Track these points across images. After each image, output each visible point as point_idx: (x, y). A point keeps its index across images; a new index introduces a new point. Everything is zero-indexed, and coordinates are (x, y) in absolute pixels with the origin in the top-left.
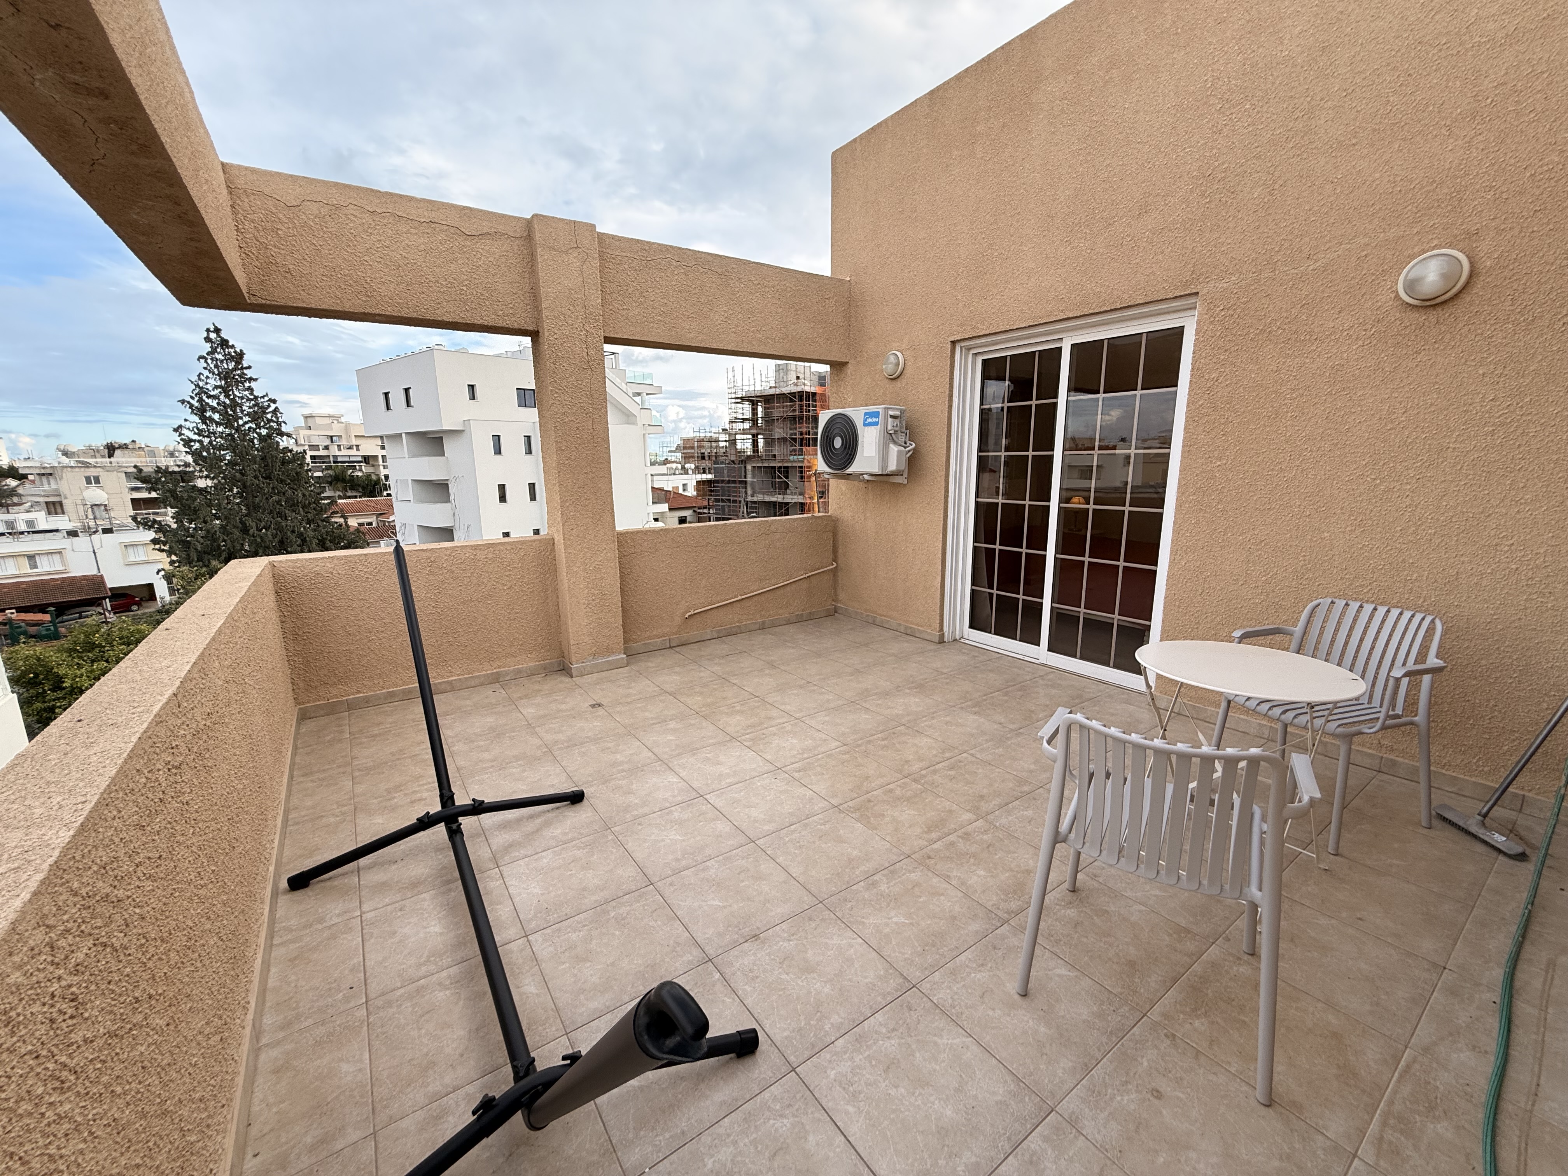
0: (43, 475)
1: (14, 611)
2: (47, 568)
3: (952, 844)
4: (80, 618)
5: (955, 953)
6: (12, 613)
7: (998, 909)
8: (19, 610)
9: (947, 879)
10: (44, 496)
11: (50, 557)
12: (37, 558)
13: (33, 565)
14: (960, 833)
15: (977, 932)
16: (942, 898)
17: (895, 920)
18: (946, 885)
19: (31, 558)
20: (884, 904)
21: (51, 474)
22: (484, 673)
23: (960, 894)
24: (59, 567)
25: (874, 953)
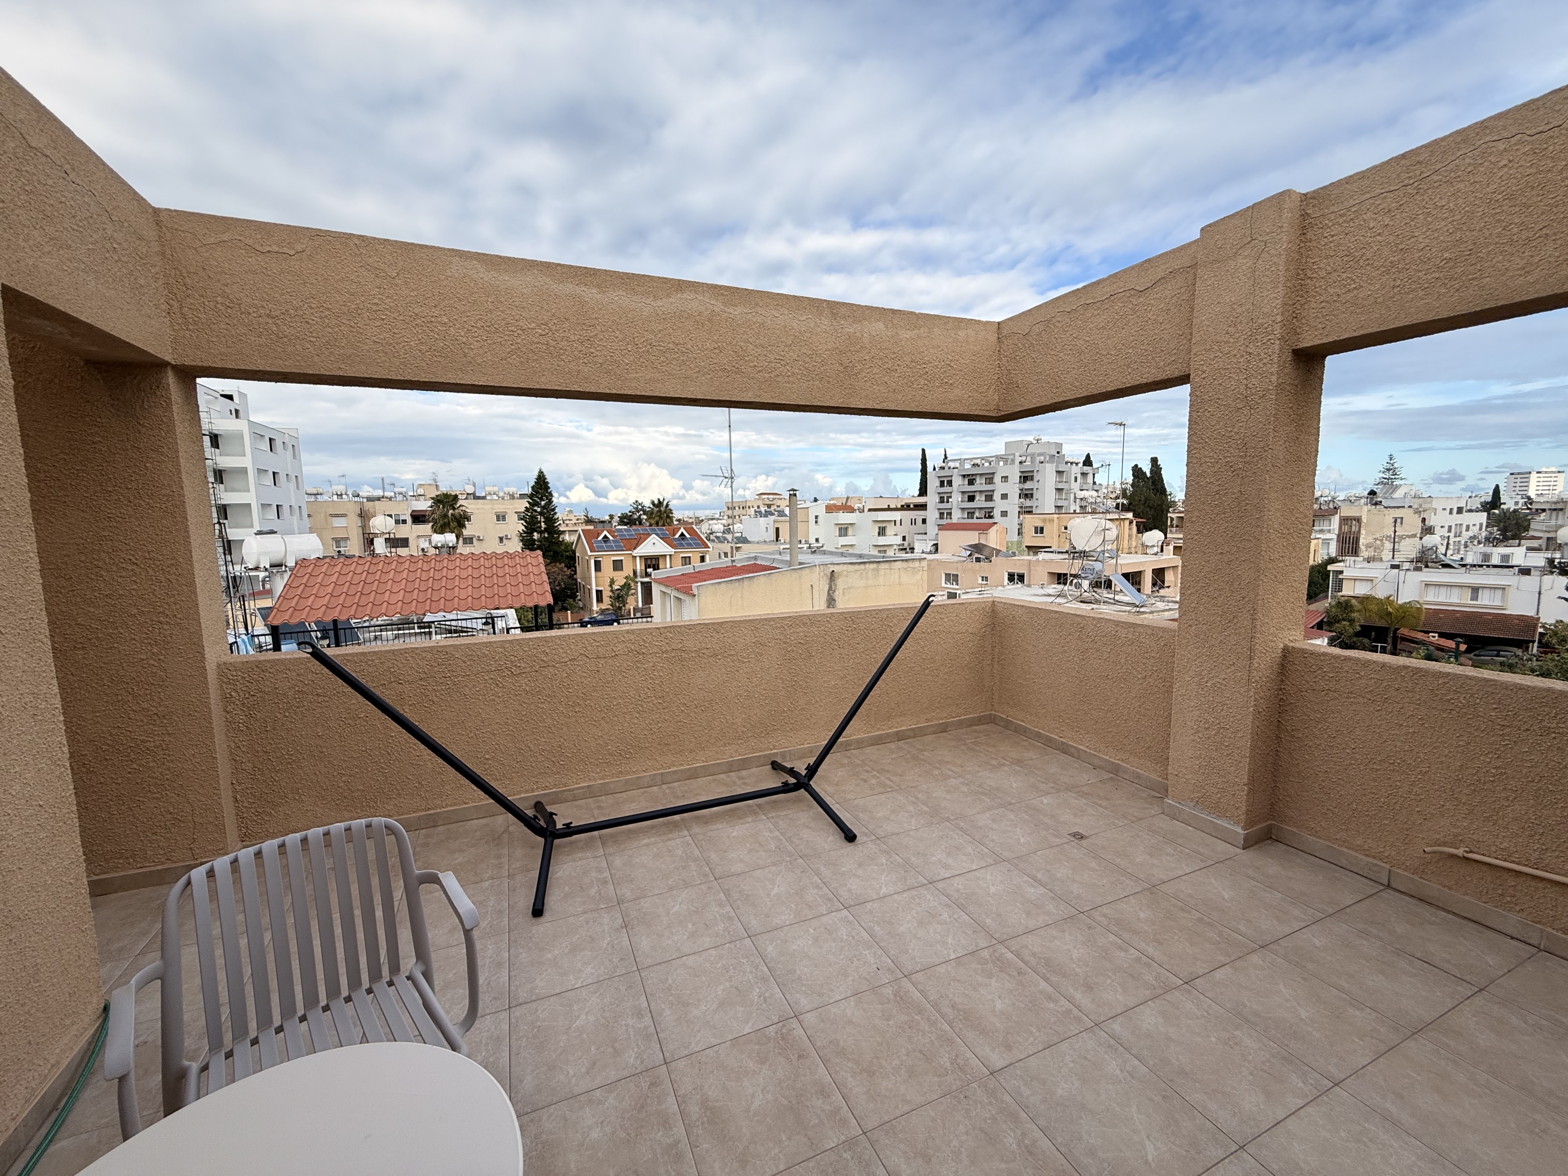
0: (1555, 510)
1: (1436, 635)
2: (1486, 602)
3: (666, 1123)
4: (1498, 656)
5: (514, 1050)
6: (1434, 637)
7: (532, 1121)
8: (1442, 635)
9: (609, 1086)
10: (1545, 531)
11: (1493, 591)
12: (1480, 591)
13: (1475, 597)
14: (684, 1146)
15: (521, 1081)
16: (584, 1070)
17: (583, 1017)
18: (599, 1081)
19: (1475, 590)
20: (607, 1014)
21: (1561, 510)
22: (1108, 758)
23: (577, 1090)
24: (1497, 603)
25: (558, 991)
